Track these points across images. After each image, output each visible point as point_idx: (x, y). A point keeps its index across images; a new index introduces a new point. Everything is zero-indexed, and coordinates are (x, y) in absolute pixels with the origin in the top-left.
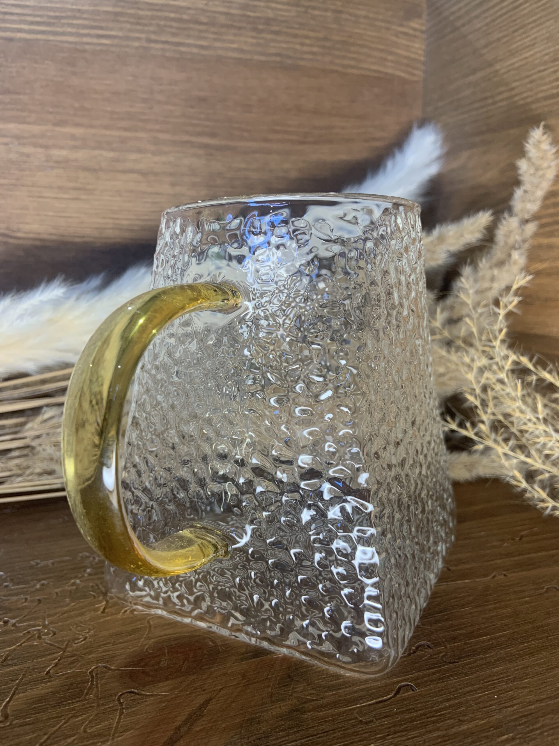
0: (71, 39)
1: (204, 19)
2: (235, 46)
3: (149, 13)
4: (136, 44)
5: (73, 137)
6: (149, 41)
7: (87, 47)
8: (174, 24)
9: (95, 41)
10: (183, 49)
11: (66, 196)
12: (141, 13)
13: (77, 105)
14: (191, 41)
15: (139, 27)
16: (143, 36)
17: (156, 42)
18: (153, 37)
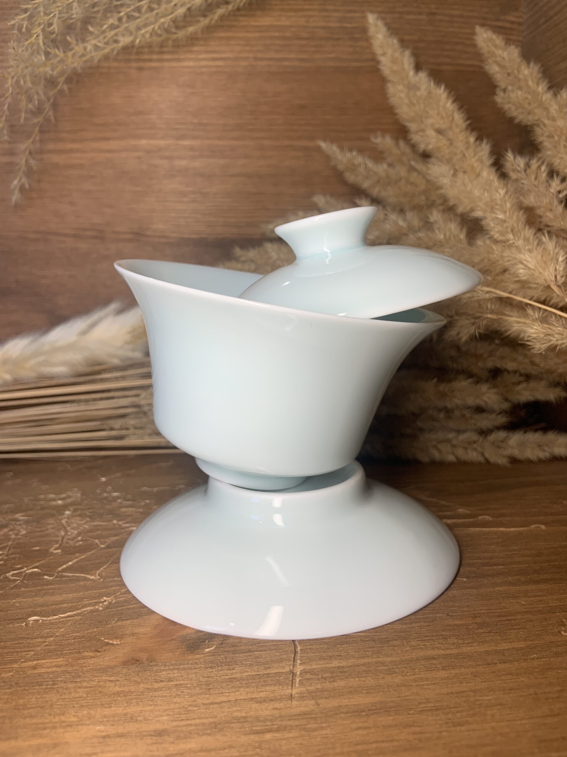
0: (191, 64)
1: (305, 35)
2: (333, 55)
3: (257, 35)
4: (245, 63)
5: (192, 149)
6: (256, 59)
7: (204, 70)
8: (278, 42)
9: (211, 63)
10: (286, 63)
11: (186, 199)
12: (249, 35)
13: (196, 121)
14: (293, 56)
15: (248, 48)
16: (251, 55)
17: (261, 59)
18: (260, 55)
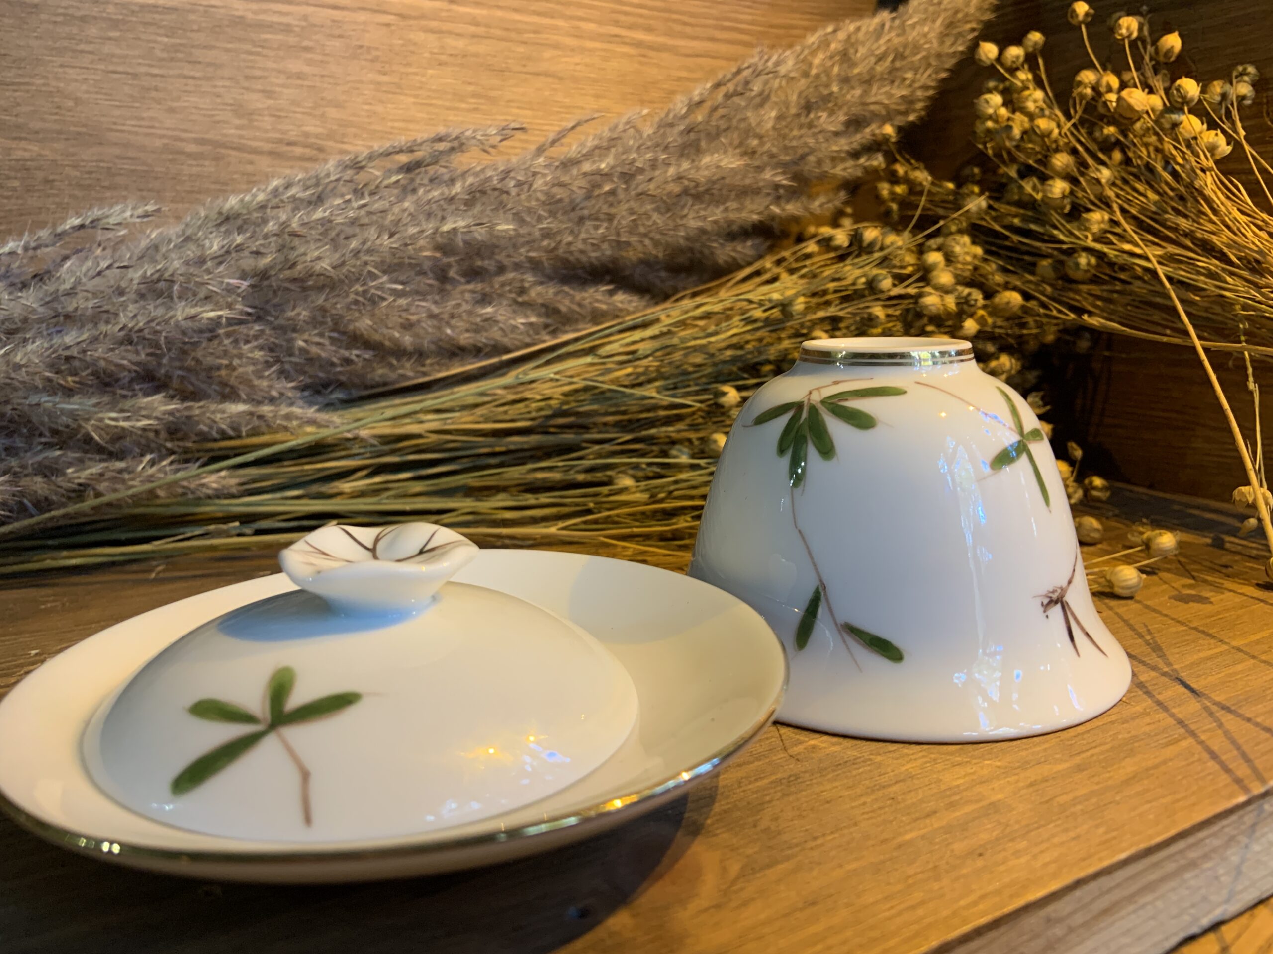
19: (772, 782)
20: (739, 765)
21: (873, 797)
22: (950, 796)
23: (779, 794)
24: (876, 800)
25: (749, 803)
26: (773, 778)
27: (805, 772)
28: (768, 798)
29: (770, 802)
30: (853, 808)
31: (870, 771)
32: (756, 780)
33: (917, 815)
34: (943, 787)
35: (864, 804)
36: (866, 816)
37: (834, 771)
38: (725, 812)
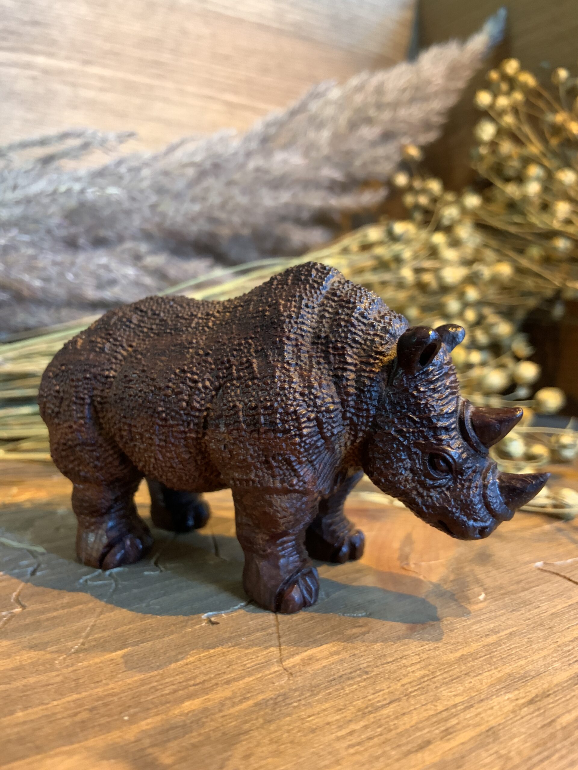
19: (256, 705)
20: (228, 682)
21: (362, 724)
22: (446, 720)
23: (261, 721)
24: (366, 727)
25: (224, 734)
26: (261, 697)
27: (296, 690)
28: (246, 727)
29: (246, 732)
30: (338, 739)
31: (365, 687)
32: (241, 702)
33: (409, 747)
34: (440, 708)
35: (351, 733)
36: (352, 751)
37: (326, 688)
38: (195, 746)
